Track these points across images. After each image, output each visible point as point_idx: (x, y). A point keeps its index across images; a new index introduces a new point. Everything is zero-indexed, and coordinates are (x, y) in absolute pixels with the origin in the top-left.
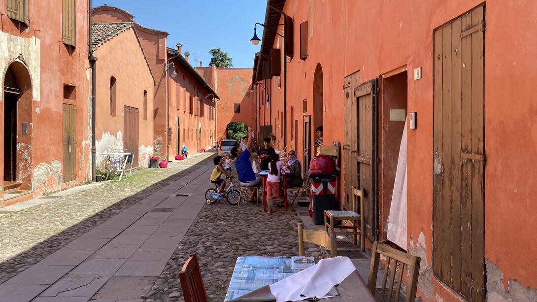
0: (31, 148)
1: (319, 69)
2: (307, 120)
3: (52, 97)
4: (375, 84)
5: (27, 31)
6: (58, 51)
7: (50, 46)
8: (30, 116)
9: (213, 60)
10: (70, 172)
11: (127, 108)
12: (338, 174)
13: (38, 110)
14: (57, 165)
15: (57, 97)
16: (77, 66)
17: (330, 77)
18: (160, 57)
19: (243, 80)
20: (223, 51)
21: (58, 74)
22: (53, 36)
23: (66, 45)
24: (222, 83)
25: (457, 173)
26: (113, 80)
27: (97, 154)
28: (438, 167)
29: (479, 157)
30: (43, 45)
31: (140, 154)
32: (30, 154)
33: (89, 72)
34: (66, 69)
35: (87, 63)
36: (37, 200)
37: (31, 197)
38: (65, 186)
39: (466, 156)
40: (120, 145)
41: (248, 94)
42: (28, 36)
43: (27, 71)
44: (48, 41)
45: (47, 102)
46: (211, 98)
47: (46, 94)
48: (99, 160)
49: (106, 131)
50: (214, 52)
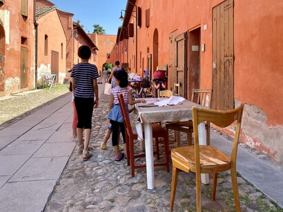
0: (4, 69)
1: (156, 31)
2: (150, 56)
3: (15, 43)
4: (186, 34)
5: (3, 6)
6: (18, 18)
7: (15, 16)
8: (4, 52)
9: (95, 31)
10: (24, 83)
11: (53, 52)
12: (167, 79)
13: (8, 49)
14: (18, 79)
15: (18, 43)
16: (28, 27)
17: (162, 34)
18: (69, 26)
19: (112, 41)
20: (100, 26)
21: (19, 31)
22: (16, 10)
23: (23, 16)
24: (100, 43)
25: (222, 66)
26: (46, 37)
27: (38, 75)
28: (214, 66)
29: (232, 58)
30: (11, 14)
31: (59, 77)
32: (4, 72)
33: (34, 31)
34: (23, 29)
35: (33, 26)
36: (8, 97)
37: (4, 95)
38: (21, 90)
39: (226, 58)
40: (50, 71)
41: (114, 48)
42: (3, 9)
43: (3, 27)
44: (14, 13)
45: (13, 45)
46: (95, 49)
47: (12, 41)
48: (39, 78)
49: (43, 63)
50: (96, 27)
